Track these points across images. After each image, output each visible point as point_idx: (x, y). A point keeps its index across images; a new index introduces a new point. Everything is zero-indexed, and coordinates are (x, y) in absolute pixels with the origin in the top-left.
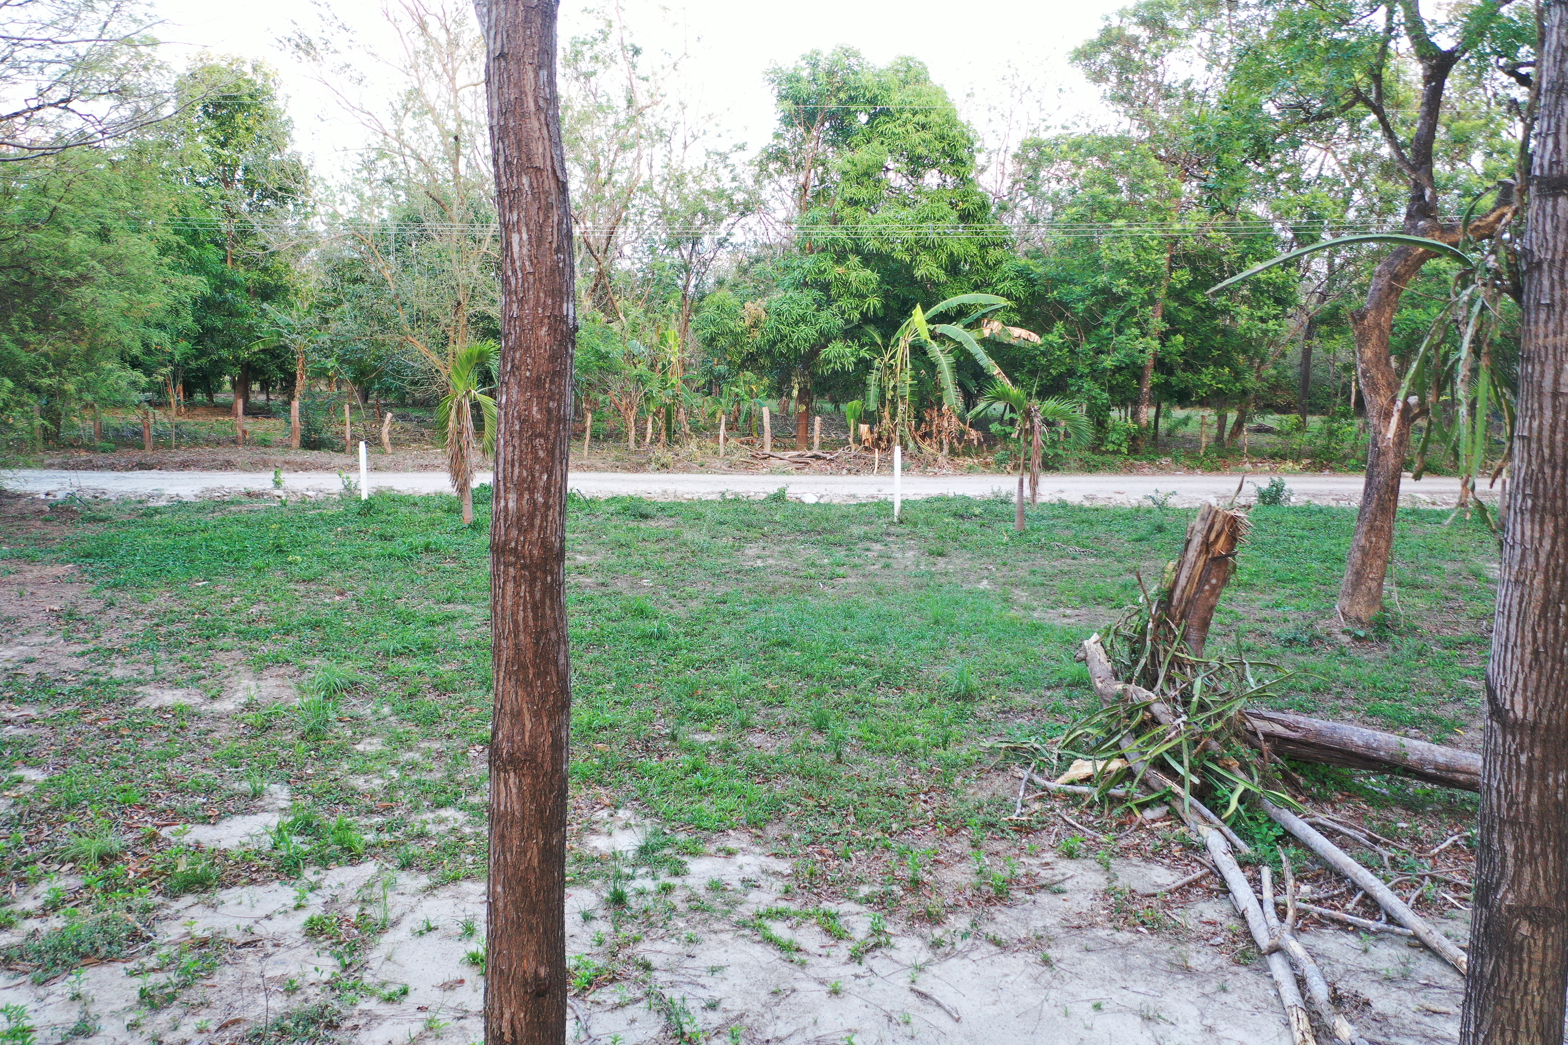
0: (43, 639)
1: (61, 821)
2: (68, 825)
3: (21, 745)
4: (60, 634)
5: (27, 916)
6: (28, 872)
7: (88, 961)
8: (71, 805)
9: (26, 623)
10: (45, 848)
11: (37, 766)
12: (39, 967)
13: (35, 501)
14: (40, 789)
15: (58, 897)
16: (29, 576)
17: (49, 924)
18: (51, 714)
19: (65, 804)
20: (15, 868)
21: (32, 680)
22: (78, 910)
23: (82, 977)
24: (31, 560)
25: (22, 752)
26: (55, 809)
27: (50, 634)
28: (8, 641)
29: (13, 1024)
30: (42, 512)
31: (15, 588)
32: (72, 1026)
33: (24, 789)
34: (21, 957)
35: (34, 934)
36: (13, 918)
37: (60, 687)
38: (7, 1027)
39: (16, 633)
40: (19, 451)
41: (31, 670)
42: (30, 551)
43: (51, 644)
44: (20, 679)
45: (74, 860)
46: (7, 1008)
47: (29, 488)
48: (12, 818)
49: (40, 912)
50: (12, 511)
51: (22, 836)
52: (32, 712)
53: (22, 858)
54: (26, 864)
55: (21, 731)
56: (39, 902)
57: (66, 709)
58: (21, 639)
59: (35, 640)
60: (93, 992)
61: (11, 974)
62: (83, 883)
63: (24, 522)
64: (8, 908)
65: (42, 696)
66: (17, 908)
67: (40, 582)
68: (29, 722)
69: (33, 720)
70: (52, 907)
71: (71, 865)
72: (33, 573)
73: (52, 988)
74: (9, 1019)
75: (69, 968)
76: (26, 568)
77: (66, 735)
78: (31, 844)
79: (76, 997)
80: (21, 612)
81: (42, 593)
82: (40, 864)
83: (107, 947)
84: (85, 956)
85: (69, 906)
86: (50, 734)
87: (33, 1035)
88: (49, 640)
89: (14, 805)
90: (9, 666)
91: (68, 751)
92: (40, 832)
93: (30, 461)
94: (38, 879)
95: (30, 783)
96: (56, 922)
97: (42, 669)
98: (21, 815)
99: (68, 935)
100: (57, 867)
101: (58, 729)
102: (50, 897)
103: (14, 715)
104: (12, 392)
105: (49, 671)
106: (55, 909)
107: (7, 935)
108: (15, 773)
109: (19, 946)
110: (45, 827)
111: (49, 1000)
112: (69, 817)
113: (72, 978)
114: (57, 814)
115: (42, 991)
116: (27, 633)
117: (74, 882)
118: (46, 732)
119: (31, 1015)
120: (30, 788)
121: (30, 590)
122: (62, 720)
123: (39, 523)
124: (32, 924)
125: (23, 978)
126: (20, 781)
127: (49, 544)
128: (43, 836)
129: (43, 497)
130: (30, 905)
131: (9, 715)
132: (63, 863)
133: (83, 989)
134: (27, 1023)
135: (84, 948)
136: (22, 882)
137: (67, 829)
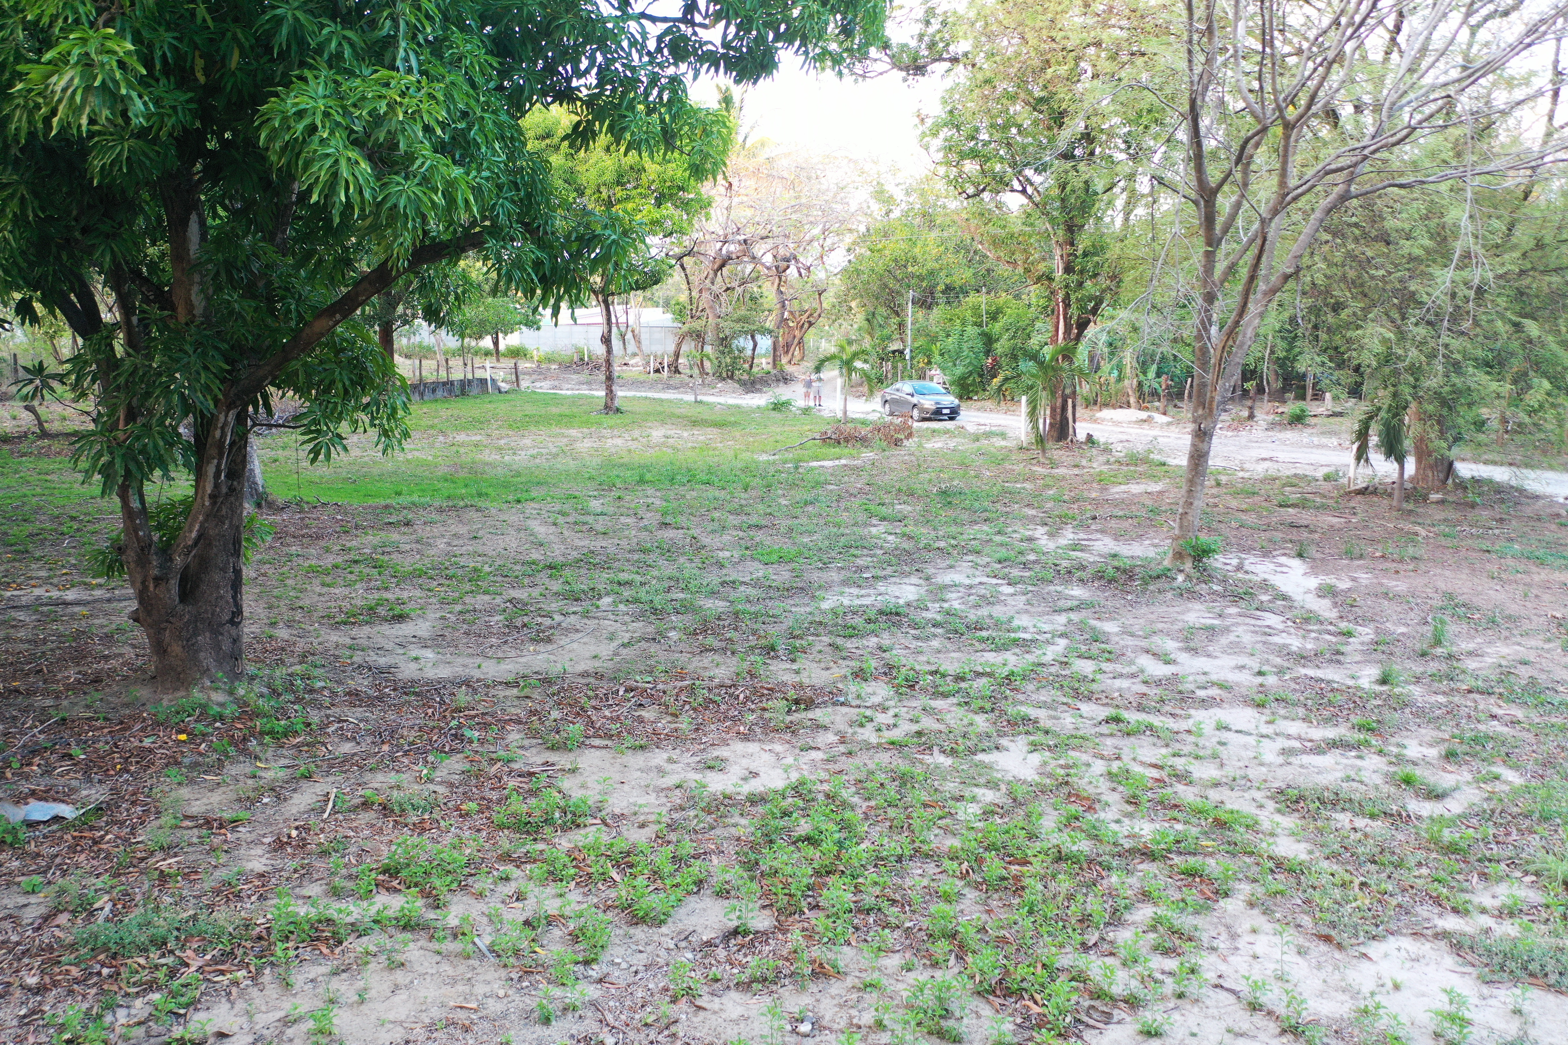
0: (1540, 644)
1: (1532, 832)
2: (1537, 837)
3: (1503, 743)
4: (1558, 642)
5: (1484, 911)
6: (1492, 868)
7: (1535, 981)
8: (1545, 818)
9: (1526, 625)
10: (1510, 852)
11: (1516, 768)
12: (1487, 965)
13: (1552, 503)
14: (1515, 792)
15: (1515, 904)
16: (1536, 578)
17: (1503, 928)
18: (1537, 720)
19: (1538, 815)
20: (1479, 860)
21: (1524, 682)
22: (1534, 926)
23: (1528, 994)
24: (1541, 563)
25: (1504, 750)
26: (1526, 817)
27: (1549, 640)
28: (1506, 638)
29: (1453, 1008)
30: (1558, 515)
31: (1521, 587)
32: (1509, 1039)
33: (1499, 787)
34: (1472, 948)
35: (1488, 931)
36: (1470, 908)
37: (1550, 696)
38: (1447, 1008)
39: (1515, 632)
40: (1545, 452)
41: (1524, 672)
42: (1540, 553)
43: (1548, 651)
44: (1512, 678)
45: (1537, 874)
46: (1451, 991)
47: (1549, 490)
48: (1484, 811)
49: (1496, 913)
50: (1528, 511)
51: (1491, 831)
52: (1519, 713)
53: (1488, 854)
54: (1490, 861)
55: (1505, 730)
56: (1497, 903)
57: (1554, 720)
58: (1519, 639)
59: (1533, 643)
60: (1535, 1015)
61: (1460, 960)
62: (1544, 901)
63: (1538, 524)
64: (1467, 896)
65: (1531, 701)
66: (1476, 900)
67: (1546, 586)
68: (1514, 722)
69: (1519, 722)
70: (1508, 912)
71: (1534, 878)
72: (1540, 575)
73: (1496, 992)
74: (1451, 1003)
75: (1516, 981)
76: (1534, 569)
77: (1550, 746)
78: (1497, 843)
79: (1517, 1012)
80: (1523, 612)
81: (1546, 597)
82: (1503, 866)
83: (1557, 976)
84: (1532, 975)
85: (1526, 918)
86: (1534, 741)
87: (1470, 1028)
88: (1546, 646)
89: (1488, 799)
90: (1504, 663)
91: (1548, 763)
92: (1508, 834)
93: (1554, 463)
94: (1500, 879)
95: (1506, 782)
96: (1509, 929)
97: (1535, 674)
98: (1493, 811)
99: (1520, 946)
100: (1519, 874)
101: (1542, 738)
102: (1509, 902)
103: (1500, 712)
104: (1549, 394)
105: (1542, 677)
106: (1511, 915)
107: (1461, 921)
108: (1495, 769)
109: (1472, 937)
110: (1515, 832)
111: (1492, 1002)
112: (1539, 829)
113: (1518, 992)
114: (1528, 822)
115: (1485, 990)
116: (1526, 634)
117: (1535, 897)
118: (1530, 737)
119: (1472, 1008)
120: (1506, 788)
121: (1535, 592)
122: (1547, 731)
123: (1553, 527)
124: (1486, 921)
125: (1470, 969)
126: (1497, 778)
127: (1561, 549)
128: (1510, 839)
129: (1561, 500)
130: (1487, 901)
131: (1496, 711)
132: (1526, 873)
133: (1526, 1007)
134: (1467, 1015)
135: (1534, 967)
136: (1484, 876)
137: (1535, 841)
